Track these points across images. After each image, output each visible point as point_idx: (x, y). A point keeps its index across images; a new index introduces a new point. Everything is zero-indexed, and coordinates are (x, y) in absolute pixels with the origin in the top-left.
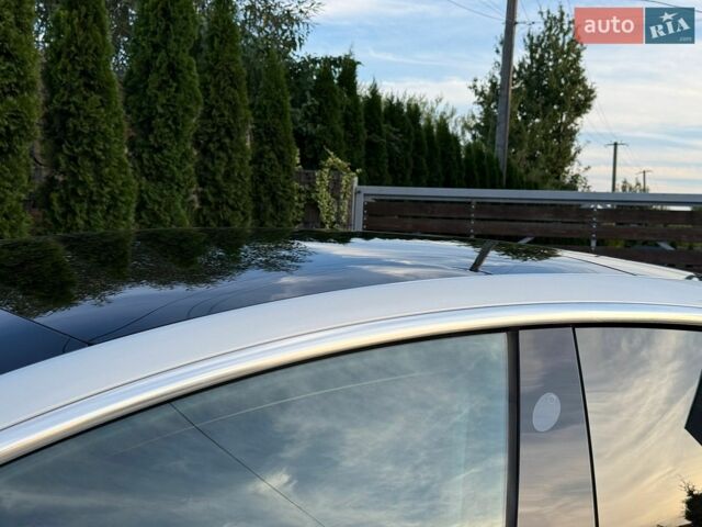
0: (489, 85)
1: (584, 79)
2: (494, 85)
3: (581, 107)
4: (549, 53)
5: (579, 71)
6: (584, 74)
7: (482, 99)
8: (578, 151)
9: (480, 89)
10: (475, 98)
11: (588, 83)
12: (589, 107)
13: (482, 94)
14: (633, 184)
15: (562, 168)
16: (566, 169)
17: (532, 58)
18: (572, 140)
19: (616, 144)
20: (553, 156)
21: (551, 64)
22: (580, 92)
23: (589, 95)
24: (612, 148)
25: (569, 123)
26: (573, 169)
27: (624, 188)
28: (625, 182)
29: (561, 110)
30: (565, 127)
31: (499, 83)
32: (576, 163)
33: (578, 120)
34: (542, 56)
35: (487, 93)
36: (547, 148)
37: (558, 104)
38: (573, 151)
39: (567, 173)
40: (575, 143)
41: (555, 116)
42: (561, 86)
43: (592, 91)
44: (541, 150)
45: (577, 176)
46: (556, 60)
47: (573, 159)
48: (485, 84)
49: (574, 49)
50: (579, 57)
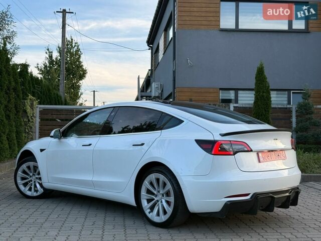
1: (82, 66)
2: (46, 67)
5: (80, 62)
10: (39, 72)
12: (85, 76)
16: (77, 101)
20: (72, 95)
22: (81, 71)
23: (85, 72)
24: (93, 92)
25: (77, 83)
26: (80, 101)
29: (74, 77)
31: (48, 65)
33: (81, 82)
35: (43, 69)
36: (70, 92)
38: (80, 94)
40: (80, 91)
41: (72, 80)
42: (73, 68)
45: (82, 104)
47: (80, 97)
48: (41, 66)
49: (78, 53)
50: (80, 57)
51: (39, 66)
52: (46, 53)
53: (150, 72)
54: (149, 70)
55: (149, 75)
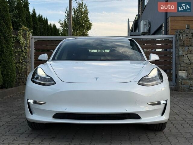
0: (64, 22)
1: (89, 21)
3: (89, 28)
4: (79, 13)
5: (88, 18)
6: (89, 19)
7: (62, 26)
9: (61, 23)
10: (60, 25)
12: (91, 28)
13: (62, 24)
17: (75, 15)
21: (80, 16)
22: (88, 24)
23: (90, 25)
25: (86, 32)
30: (85, 33)
31: (67, 21)
33: (88, 32)
34: (77, 14)
35: (63, 24)
37: (83, 27)
41: (82, 30)
42: (83, 22)
43: (91, 24)
46: (81, 15)
48: (62, 21)
49: (86, 12)
50: (87, 14)
51: (61, 21)
52: (66, 13)
53: (137, 17)
54: (137, 15)
55: (137, 19)
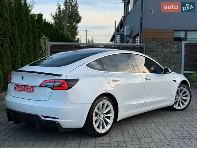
0: (55, 14)
1: (79, 14)
2: (56, 14)
3: (78, 21)
4: (70, 7)
5: (77, 12)
6: (79, 13)
8: (78, 32)
9: (53, 16)
10: (52, 18)
11: (80, 15)
12: (80, 21)
14: (90, 41)
15: (75, 36)
16: (76, 37)
17: (65, 8)
18: (77, 29)
19: (86, 30)
20: (73, 33)
21: (70, 10)
23: (80, 18)
24: (85, 31)
26: (77, 37)
27: (88, 41)
28: (88, 40)
29: (74, 22)
30: (75, 26)
31: (58, 14)
32: (78, 36)
33: (78, 24)
35: (55, 17)
36: (71, 31)
37: (73, 20)
38: (77, 32)
39: (76, 38)
40: (78, 30)
41: (73, 23)
42: (73, 15)
43: (81, 17)
44: (70, 32)
45: (78, 39)
46: (72, 9)
47: (77, 34)
50: (77, 8)
52: (57, 6)
54: (123, 17)
55: (122, 20)
